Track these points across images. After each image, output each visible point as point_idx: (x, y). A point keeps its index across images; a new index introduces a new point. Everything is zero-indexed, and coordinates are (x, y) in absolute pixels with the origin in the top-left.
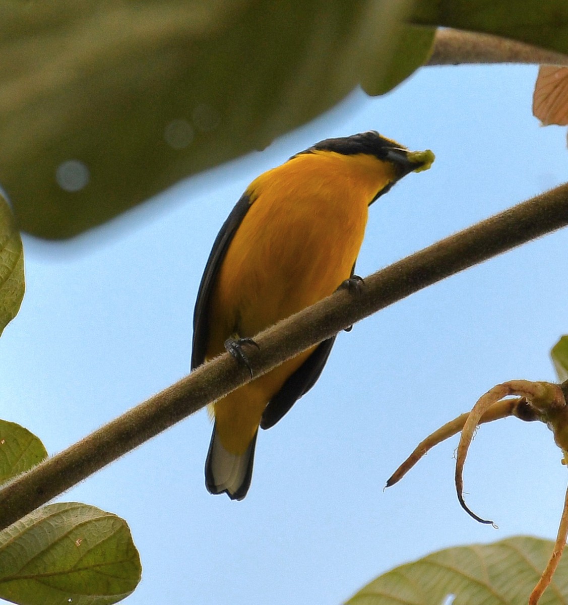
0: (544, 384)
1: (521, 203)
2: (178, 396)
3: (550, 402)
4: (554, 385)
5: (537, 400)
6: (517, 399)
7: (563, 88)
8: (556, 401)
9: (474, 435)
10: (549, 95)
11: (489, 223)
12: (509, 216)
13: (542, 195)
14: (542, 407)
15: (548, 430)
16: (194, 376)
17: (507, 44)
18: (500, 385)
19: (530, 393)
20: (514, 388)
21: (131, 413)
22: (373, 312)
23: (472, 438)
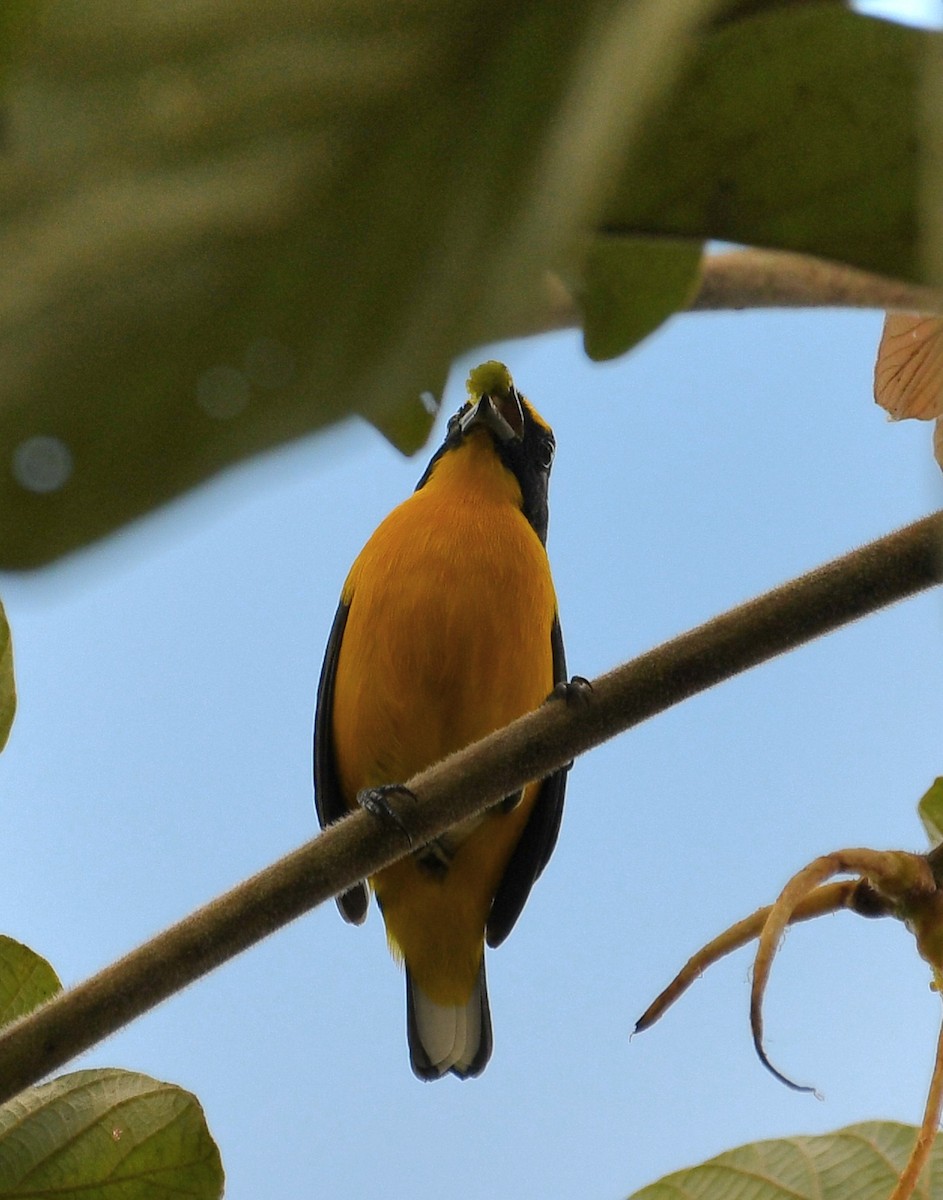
0: (898, 854)
1: (856, 549)
2: (281, 884)
3: (908, 884)
4: (915, 855)
5: (887, 882)
6: (854, 880)
7: (926, 355)
8: (919, 883)
9: (781, 942)
10: (903, 367)
11: (802, 585)
12: (836, 572)
13: (890, 536)
14: (896, 893)
15: (907, 932)
16: (306, 849)
17: (826, 272)
18: (823, 857)
19: (874, 869)
20: (848, 861)
21: (202, 913)
22: (608, 737)
23: (778, 948)
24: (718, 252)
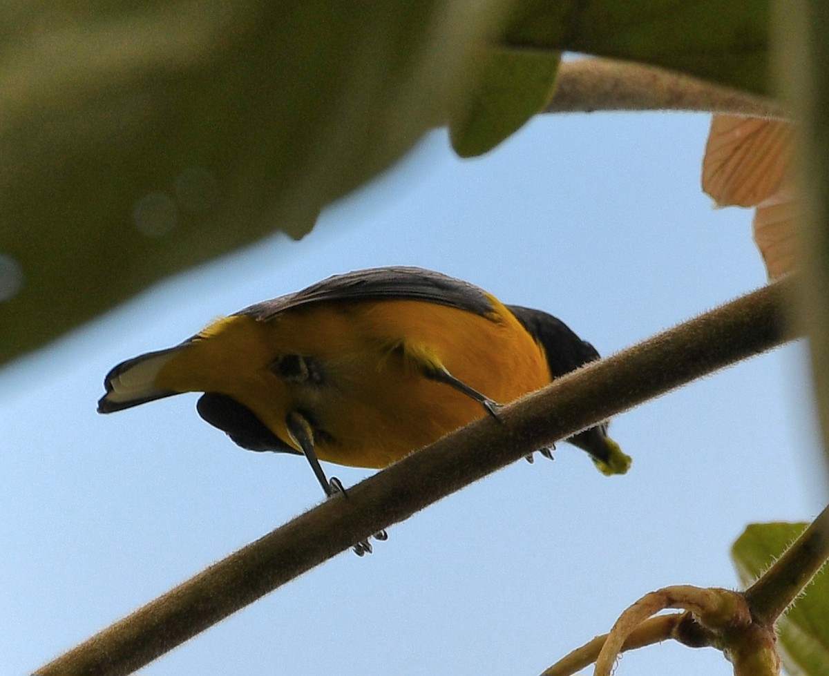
0: (719, 591)
1: (684, 322)
2: (173, 610)
3: (727, 618)
4: (733, 593)
5: (709, 616)
6: (679, 614)
7: (748, 150)
8: (737, 617)
9: (614, 668)
10: (727, 160)
11: (636, 352)
12: (667, 342)
13: (716, 311)
14: (716, 626)
15: (725, 659)
16: (196, 580)
17: (666, 79)
18: (653, 593)
19: (697, 604)
20: (674, 597)
21: (102, 635)
22: (464, 485)
23: (612, 672)
24: (571, 60)
